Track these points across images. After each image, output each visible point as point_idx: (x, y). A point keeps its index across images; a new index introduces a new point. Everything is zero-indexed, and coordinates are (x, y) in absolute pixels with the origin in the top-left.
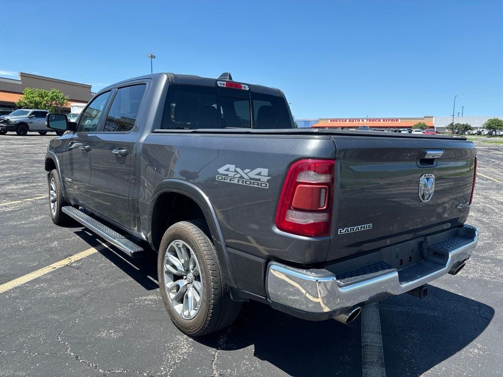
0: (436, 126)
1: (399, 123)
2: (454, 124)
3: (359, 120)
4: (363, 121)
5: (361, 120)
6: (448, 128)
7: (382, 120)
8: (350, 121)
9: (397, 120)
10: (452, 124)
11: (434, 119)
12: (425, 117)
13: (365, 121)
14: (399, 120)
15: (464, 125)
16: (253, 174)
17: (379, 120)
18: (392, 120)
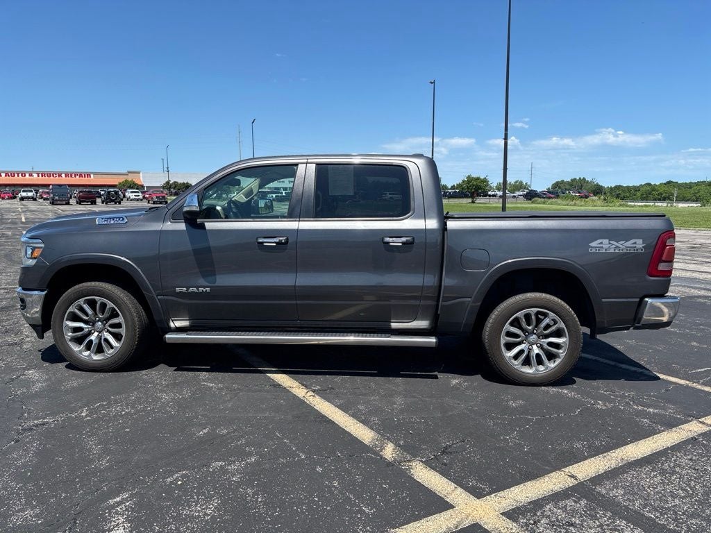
0: (145, 185)
1: (93, 180)
2: (171, 182)
3: (23, 174)
4: (31, 175)
5: (27, 175)
6: (163, 187)
7: (63, 175)
8: (7, 175)
9: (89, 175)
10: (168, 183)
11: (141, 174)
12: (129, 172)
13: (35, 175)
14: (92, 176)
15: (184, 183)
16: (629, 244)
17: (60, 175)
18: (81, 175)
